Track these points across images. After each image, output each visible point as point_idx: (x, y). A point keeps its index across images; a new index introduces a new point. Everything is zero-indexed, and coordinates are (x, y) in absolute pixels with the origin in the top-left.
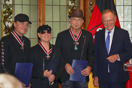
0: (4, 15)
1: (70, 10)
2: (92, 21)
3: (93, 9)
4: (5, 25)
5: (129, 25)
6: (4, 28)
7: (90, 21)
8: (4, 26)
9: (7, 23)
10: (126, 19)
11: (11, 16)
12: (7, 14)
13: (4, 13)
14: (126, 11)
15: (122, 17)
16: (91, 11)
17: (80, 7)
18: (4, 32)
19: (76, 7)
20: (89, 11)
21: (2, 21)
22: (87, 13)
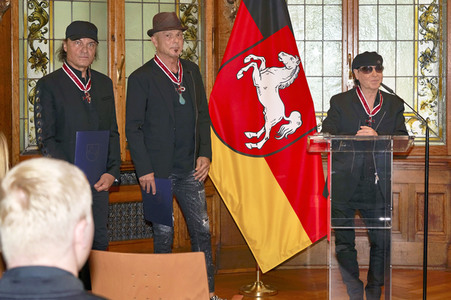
0: (30, 24)
1: (182, 13)
2: (233, 40)
3: (235, 13)
4: (32, 48)
5: (316, 49)
6: (30, 56)
7: (228, 39)
8: (31, 51)
9: (36, 44)
10: (310, 36)
11: (47, 26)
12: (37, 22)
13: (31, 19)
14: (309, 17)
15: (300, 31)
16: (232, 17)
17: (205, 6)
18: (30, 65)
19: (196, 7)
20: (227, 16)
21: (26, 37)
22: (221, 20)
